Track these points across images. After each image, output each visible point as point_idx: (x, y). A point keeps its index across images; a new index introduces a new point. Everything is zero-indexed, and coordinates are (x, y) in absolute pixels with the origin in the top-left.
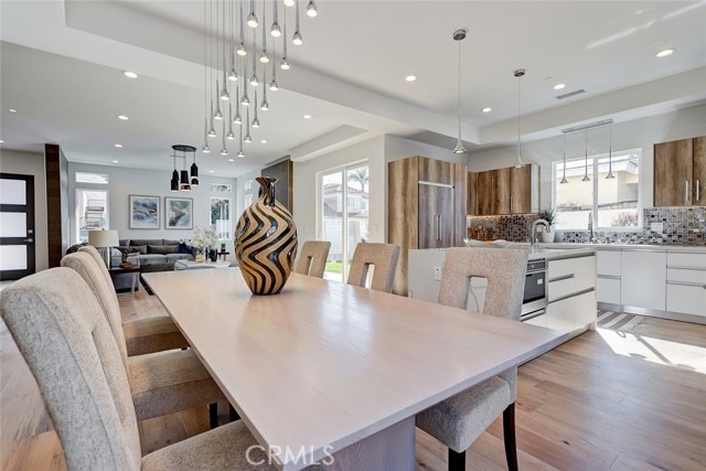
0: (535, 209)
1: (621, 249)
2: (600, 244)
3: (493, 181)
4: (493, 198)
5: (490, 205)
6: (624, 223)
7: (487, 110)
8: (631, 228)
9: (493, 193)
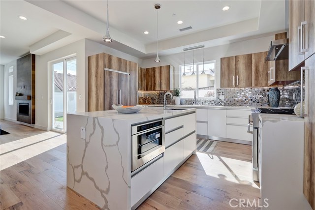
0: (172, 88)
1: (208, 108)
2: (199, 106)
3: (153, 73)
4: (153, 82)
5: (151, 86)
6: (209, 96)
7: (146, 33)
8: (211, 98)
9: (153, 79)
